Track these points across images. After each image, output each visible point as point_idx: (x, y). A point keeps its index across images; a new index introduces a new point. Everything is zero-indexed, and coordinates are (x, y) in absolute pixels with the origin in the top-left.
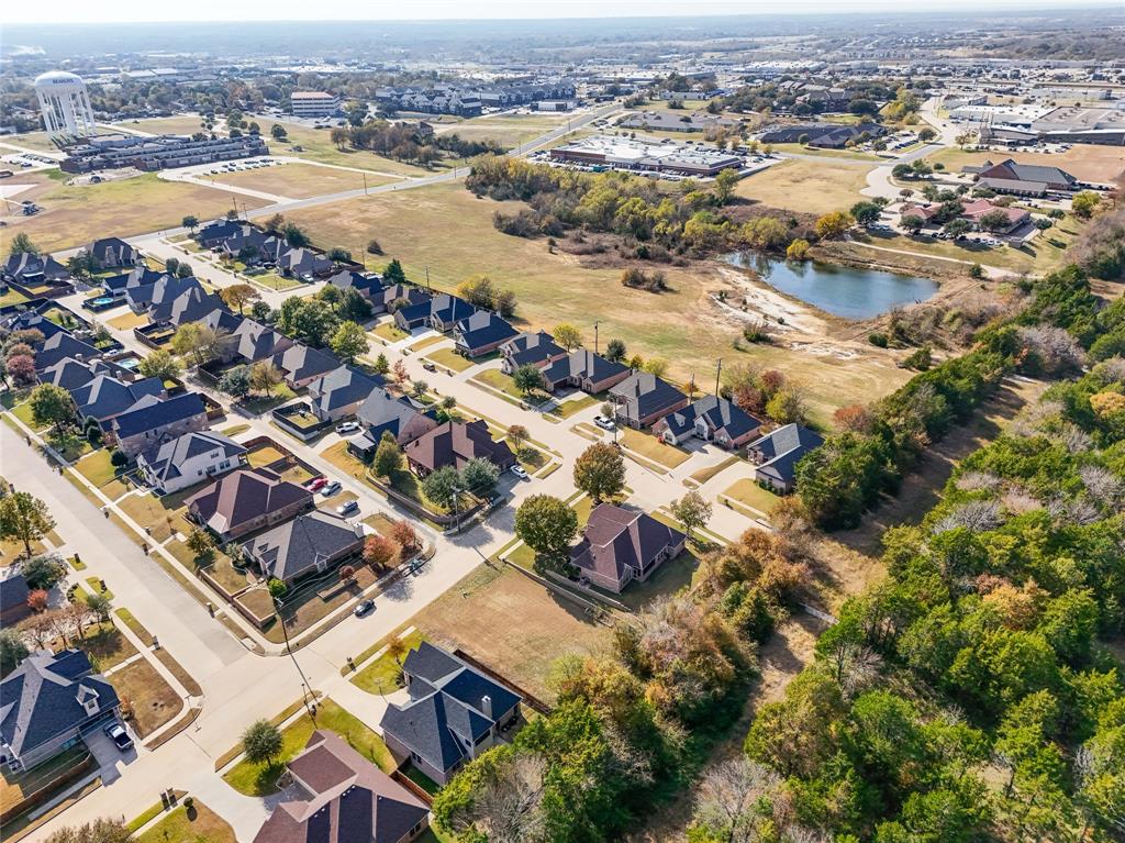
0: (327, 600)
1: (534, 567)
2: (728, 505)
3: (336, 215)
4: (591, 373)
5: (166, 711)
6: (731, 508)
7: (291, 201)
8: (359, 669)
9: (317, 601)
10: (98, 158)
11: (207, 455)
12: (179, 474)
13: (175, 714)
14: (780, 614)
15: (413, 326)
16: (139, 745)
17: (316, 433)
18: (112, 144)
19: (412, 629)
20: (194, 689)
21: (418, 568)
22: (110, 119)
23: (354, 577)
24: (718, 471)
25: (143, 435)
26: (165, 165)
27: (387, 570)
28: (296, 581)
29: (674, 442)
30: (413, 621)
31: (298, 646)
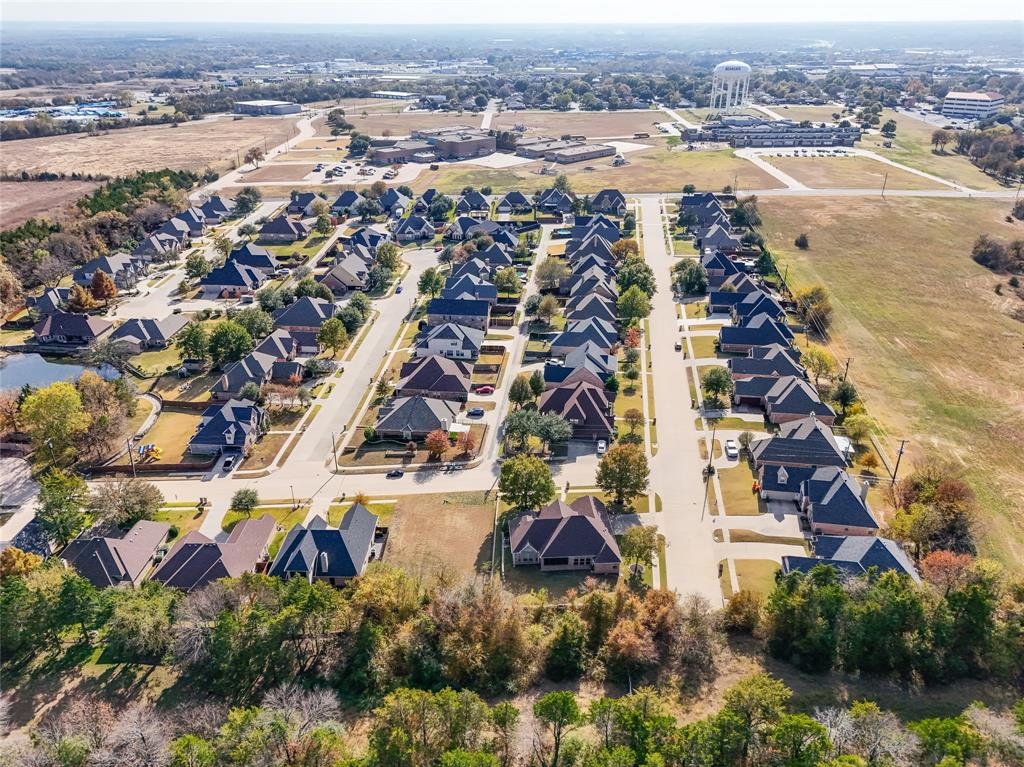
0: (387, 456)
1: (503, 514)
2: (721, 571)
3: (822, 207)
4: (778, 402)
5: (261, 465)
6: (720, 575)
7: (805, 188)
8: (343, 503)
9: (383, 454)
10: (710, 132)
11: (450, 341)
12: (427, 347)
13: (262, 468)
14: (595, 671)
15: (716, 311)
16: (234, 471)
17: (535, 358)
18: (734, 123)
19: (395, 501)
20: (281, 463)
21: (454, 469)
22: (768, 104)
23: (416, 452)
24: (762, 541)
25: (441, 316)
26: (750, 145)
27: (439, 460)
28: (386, 436)
29: (764, 494)
30: (401, 498)
31: (343, 472)
